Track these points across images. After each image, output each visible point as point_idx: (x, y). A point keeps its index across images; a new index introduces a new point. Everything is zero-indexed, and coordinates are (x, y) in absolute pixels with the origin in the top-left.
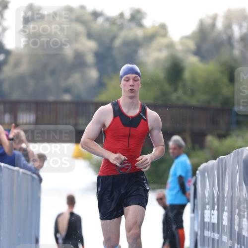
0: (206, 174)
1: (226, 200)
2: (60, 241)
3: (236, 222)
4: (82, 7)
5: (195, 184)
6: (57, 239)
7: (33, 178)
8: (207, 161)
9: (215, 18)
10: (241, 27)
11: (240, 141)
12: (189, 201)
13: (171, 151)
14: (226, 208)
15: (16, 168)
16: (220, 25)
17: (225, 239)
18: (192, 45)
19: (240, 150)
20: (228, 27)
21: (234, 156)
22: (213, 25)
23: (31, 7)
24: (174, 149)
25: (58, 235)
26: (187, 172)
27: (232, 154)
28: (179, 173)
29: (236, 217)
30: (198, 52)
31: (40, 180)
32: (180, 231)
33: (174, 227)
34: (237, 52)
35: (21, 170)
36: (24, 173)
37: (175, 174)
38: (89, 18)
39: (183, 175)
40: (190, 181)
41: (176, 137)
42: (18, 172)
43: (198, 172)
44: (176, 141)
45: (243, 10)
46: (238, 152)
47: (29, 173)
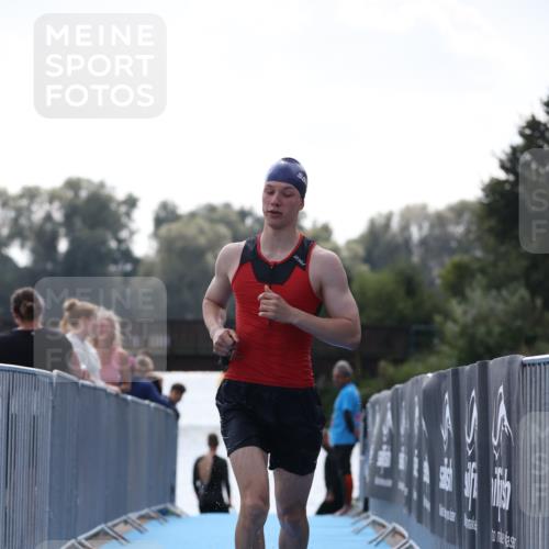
0: (377, 408)
1: (403, 439)
2: (202, 491)
3: (416, 466)
4: (227, 206)
5: (365, 420)
6: (197, 489)
7: (167, 414)
8: (379, 391)
9: (389, 217)
10: (420, 228)
11: (420, 367)
12: (357, 440)
13: (334, 379)
14: (403, 448)
15: (147, 402)
16: (395, 224)
17: (402, 486)
18: (361, 251)
19: (419, 377)
20: (405, 228)
21: (413, 384)
22: (387, 225)
23: (164, 206)
24: (338, 376)
25: (198, 483)
26: (355, 405)
27: (409, 383)
28: (346, 406)
29: (416, 460)
30: (369, 259)
31: (177, 416)
32: (347, 477)
33: (340, 472)
34: (416, 259)
35: (153, 404)
36: (155, 408)
37: (340, 409)
38: (234, 218)
39: (350, 408)
40: (358, 417)
41: (342, 363)
42: (148, 406)
43: (368, 405)
44: (342, 368)
45: (424, 207)
46: (417, 381)
47: (162, 407)
